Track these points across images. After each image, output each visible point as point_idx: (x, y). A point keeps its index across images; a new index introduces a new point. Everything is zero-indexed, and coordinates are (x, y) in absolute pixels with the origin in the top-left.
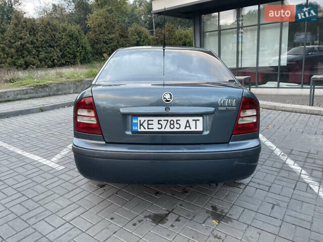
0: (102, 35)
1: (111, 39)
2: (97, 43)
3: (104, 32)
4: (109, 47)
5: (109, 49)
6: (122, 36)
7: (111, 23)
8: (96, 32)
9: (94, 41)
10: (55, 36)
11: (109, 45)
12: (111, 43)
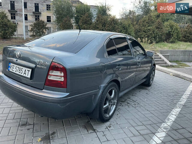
0: (143, 27)
1: (149, 29)
2: (139, 32)
3: (146, 25)
4: (146, 34)
5: (146, 36)
6: (157, 28)
7: (152, 20)
8: (140, 25)
9: (138, 31)
10: (115, 27)
11: (147, 33)
12: (148, 32)
